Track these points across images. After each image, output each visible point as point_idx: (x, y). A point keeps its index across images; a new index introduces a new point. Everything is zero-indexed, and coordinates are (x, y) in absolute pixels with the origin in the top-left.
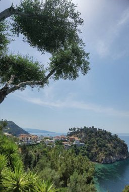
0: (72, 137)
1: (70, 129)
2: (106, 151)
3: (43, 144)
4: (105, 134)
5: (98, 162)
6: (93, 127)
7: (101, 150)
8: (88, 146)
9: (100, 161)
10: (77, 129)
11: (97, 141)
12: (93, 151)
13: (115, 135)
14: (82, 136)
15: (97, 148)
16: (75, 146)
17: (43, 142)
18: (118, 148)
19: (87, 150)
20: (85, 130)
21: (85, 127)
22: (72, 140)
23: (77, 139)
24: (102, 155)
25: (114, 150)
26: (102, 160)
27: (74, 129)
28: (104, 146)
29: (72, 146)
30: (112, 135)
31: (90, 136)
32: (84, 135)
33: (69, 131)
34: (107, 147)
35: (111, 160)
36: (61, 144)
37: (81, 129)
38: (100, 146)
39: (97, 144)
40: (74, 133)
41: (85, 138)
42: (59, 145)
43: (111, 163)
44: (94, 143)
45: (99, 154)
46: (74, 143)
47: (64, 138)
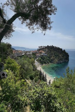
0: (41, 51)
2: (59, 58)
3: (26, 55)
4: (59, 49)
5: (54, 63)
6: (52, 46)
7: (56, 58)
8: (49, 55)
11: (54, 53)
12: (52, 58)
13: (64, 50)
15: (54, 57)
16: (43, 56)
17: (25, 54)
18: (65, 57)
19: (49, 58)
21: (48, 46)
22: (41, 53)
23: (43, 52)
24: (56, 60)
25: (63, 58)
26: (56, 62)
27: (42, 47)
28: (58, 56)
29: (41, 56)
30: (63, 50)
31: (51, 51)
32: (47, 50)
33: (39, 48)
34: (59, 56)
35: (60, 62)
36: (35, 55)
37: (46, 47)
38: (56, 56)
39: (54, 55)
40: (41, 49)
41: (48, 52)
43: (61, 63)
44: (52, 54)
46: (42, 54)
47: (36, 52)
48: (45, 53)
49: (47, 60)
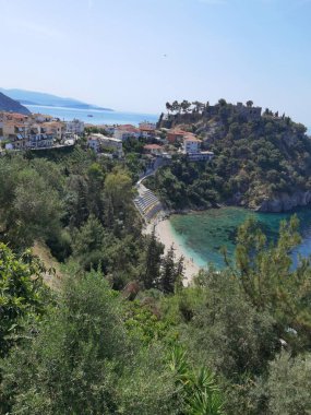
0: (176, 130)
1: (168, 105)
2: (277, 180)
4: (284, 129)
5: (246, 206)
6: (250, 103)
8: (224, 160)
9: (253, 203)
10: (193, 107)
11: (256, 149)
12: (237, 178)
14: (208, 129)
15: (249, 169)
16: (185, 159)
17: (82, 142)
19: (220, 174)
20: (222, 111)
21: (222, 102)
22: (176, 141)
23: (190, 138)
26: (259, 202)
27: (185, 105)
28: (276, 165)
29: (174, 157)
31: (237, 132)
32: (213, 127)
33: (167, 112)
34: (280, 169)
36: (141, 151)
37: (208, 109)
38: (261, 164)
40: (182, 117)
41: (217, 136)
42: (134, 154)
44: (244, 152)
45: (253, 187)
46: (183, 151)
47: (150, 132)
48: (203, 147)
49: (206, 186)
